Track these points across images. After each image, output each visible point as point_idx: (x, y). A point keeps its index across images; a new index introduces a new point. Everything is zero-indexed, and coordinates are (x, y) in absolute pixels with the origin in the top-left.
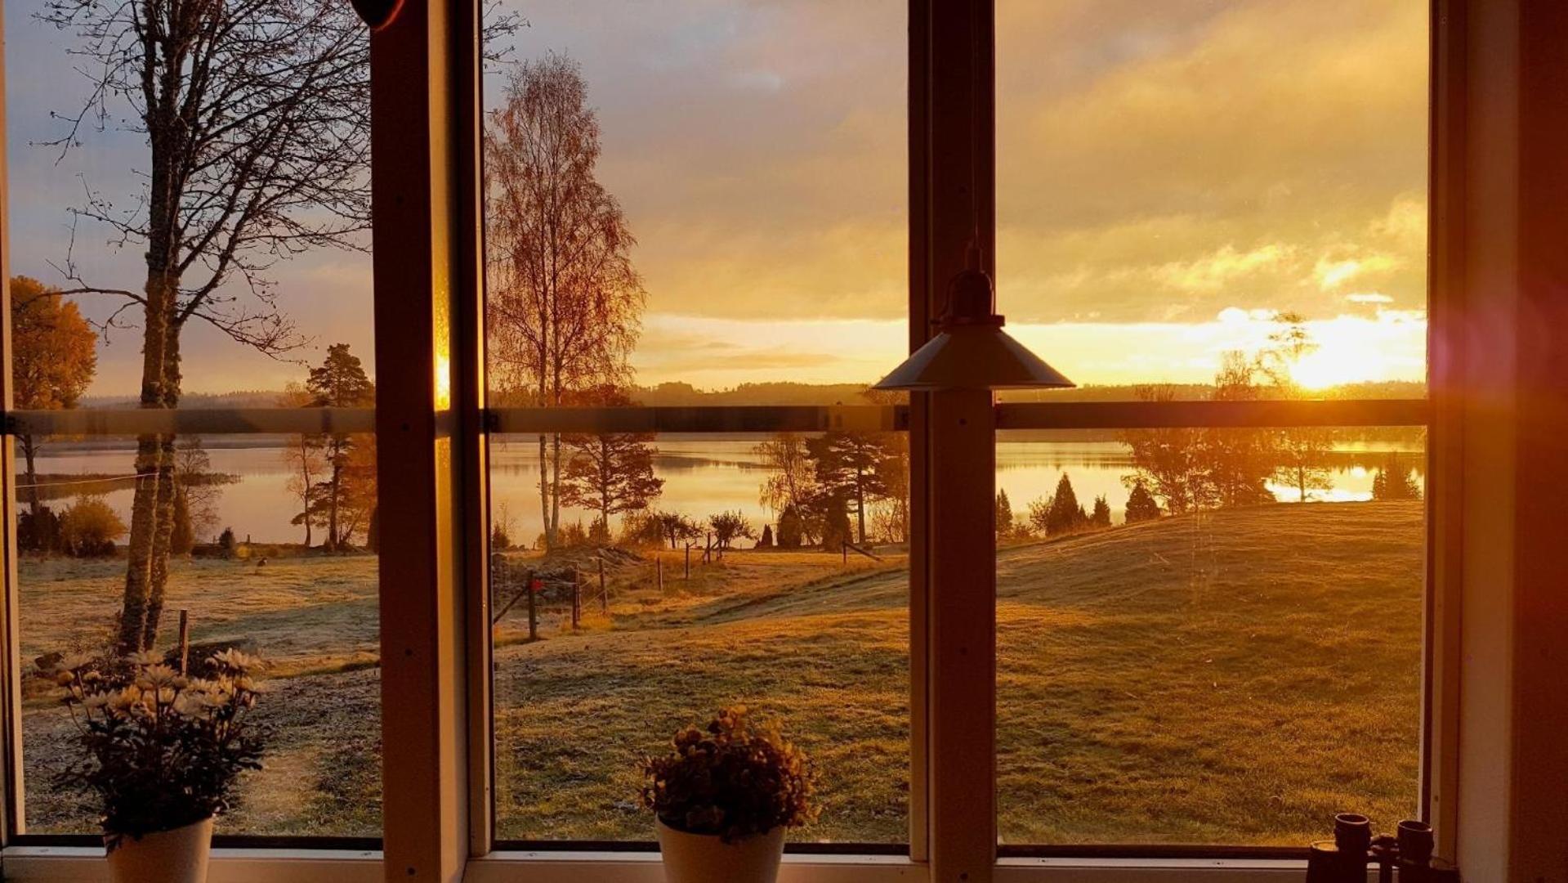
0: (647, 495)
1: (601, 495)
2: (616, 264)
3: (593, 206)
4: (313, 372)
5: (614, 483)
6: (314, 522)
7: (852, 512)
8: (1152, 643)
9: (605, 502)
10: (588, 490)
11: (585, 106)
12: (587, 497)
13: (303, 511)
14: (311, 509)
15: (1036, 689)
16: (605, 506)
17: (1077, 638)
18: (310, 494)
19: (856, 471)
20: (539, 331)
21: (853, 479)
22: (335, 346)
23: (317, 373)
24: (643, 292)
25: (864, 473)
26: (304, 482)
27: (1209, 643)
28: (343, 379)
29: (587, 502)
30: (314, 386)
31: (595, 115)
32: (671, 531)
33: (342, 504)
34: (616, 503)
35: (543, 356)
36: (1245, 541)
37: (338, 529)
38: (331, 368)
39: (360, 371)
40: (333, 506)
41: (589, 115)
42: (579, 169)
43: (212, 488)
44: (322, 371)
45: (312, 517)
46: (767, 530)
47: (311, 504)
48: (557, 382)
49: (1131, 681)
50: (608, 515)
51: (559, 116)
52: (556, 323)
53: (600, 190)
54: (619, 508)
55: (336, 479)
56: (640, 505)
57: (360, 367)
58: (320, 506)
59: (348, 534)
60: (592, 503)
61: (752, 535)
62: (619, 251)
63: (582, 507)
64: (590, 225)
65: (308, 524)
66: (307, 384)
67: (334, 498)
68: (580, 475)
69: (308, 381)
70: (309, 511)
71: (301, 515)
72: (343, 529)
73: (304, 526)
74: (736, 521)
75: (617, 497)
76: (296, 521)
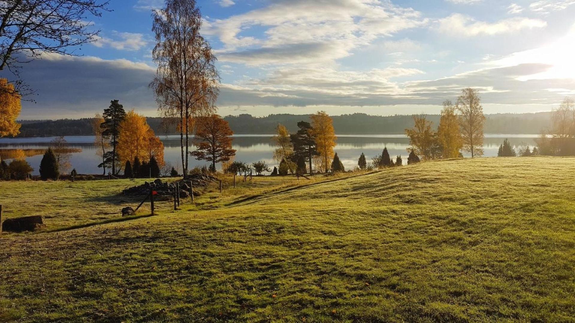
0: (230, 155)
1: (212, 156)
2: (209, 67)
3: (200, 45)
4: (105, 110)
5: (217, 151)
6: (106, 166)
7: (307, 162)
8: (389, 220)
9: (214, 158)
10: (207, 154)
11: (196, 6)
12: (207, 156)
13: (102, 162)
14: (105, 161)
15: (329, 244)
16: (214, 160)
17: (360, 217)
18: (105, 156)
19: (309, 146)
20: (180, 93)
21: (307, 149)
22: (113, 100)
23: (106, 111)
24: (220, 78)
25: (312, 147)
26: (102, 152)
27: (415, 220)
28: (116, 113)
29: (206, 158)
30: (105, 116)
31: (200, 10)
32: (239, 169)
33: (116, 159)
34: (218, 158)
35: (182, 103)
36: (441, 174)
37: (115, 168)
38: (112, 109)
39: (122, 110)
40: (113, 160)
41: (198, 9)
42: (194, 30)
43: (68, 154)
44: (108, 110)
45: (106, 165)
46: (275, 169)
47: (105, 160)
48: (187, 113)
49: (374, 239)
50: (215, 163)
51: (186, 10)
52: (186, 90)
53: (202, 39)
54: (219, 160)
55: (114, 150)
56: (227, 159)
57: (123, 108)
58: (108, 160)
59: (119, 171)
60: (209, 159)
61: (269, 170)
62: (211, 62)
63: (205, 160)
64: (199, 52)
65: (104, 167)
66: (103, 115)
67: (114, 158)
68: (205, 148)
69: (103, 114)
70: (105, 162)
71: (102, 164)
72: (117, 168)
73: (103, 168)
74: (263, 165)
75: (219, 156)
76: (100, 166)
